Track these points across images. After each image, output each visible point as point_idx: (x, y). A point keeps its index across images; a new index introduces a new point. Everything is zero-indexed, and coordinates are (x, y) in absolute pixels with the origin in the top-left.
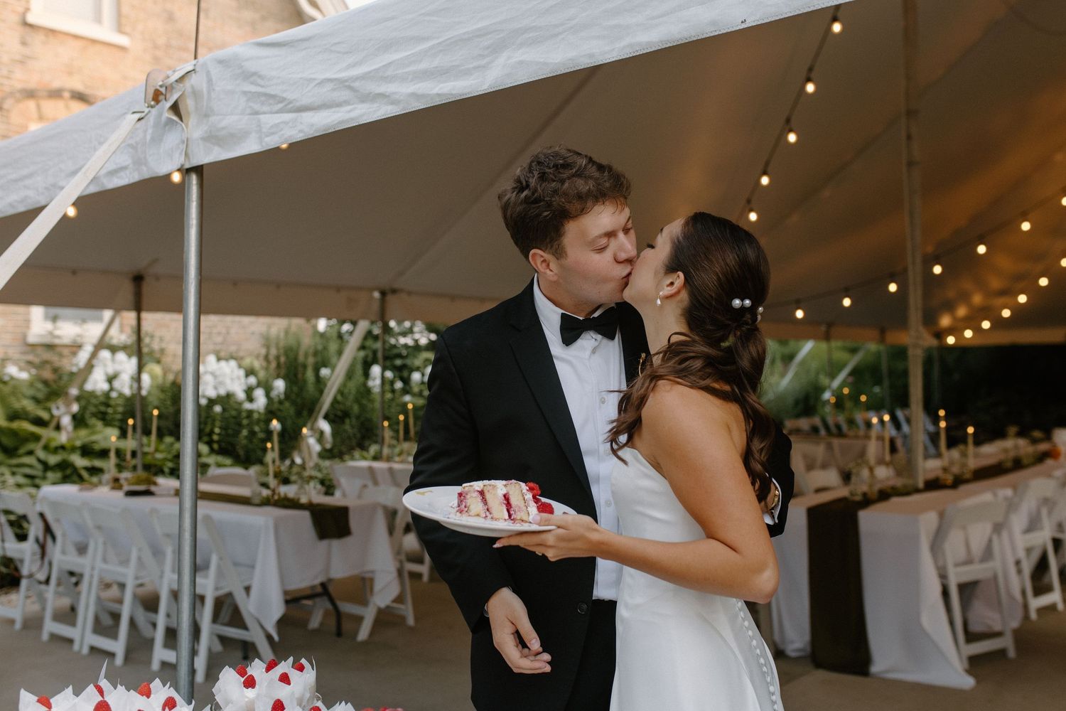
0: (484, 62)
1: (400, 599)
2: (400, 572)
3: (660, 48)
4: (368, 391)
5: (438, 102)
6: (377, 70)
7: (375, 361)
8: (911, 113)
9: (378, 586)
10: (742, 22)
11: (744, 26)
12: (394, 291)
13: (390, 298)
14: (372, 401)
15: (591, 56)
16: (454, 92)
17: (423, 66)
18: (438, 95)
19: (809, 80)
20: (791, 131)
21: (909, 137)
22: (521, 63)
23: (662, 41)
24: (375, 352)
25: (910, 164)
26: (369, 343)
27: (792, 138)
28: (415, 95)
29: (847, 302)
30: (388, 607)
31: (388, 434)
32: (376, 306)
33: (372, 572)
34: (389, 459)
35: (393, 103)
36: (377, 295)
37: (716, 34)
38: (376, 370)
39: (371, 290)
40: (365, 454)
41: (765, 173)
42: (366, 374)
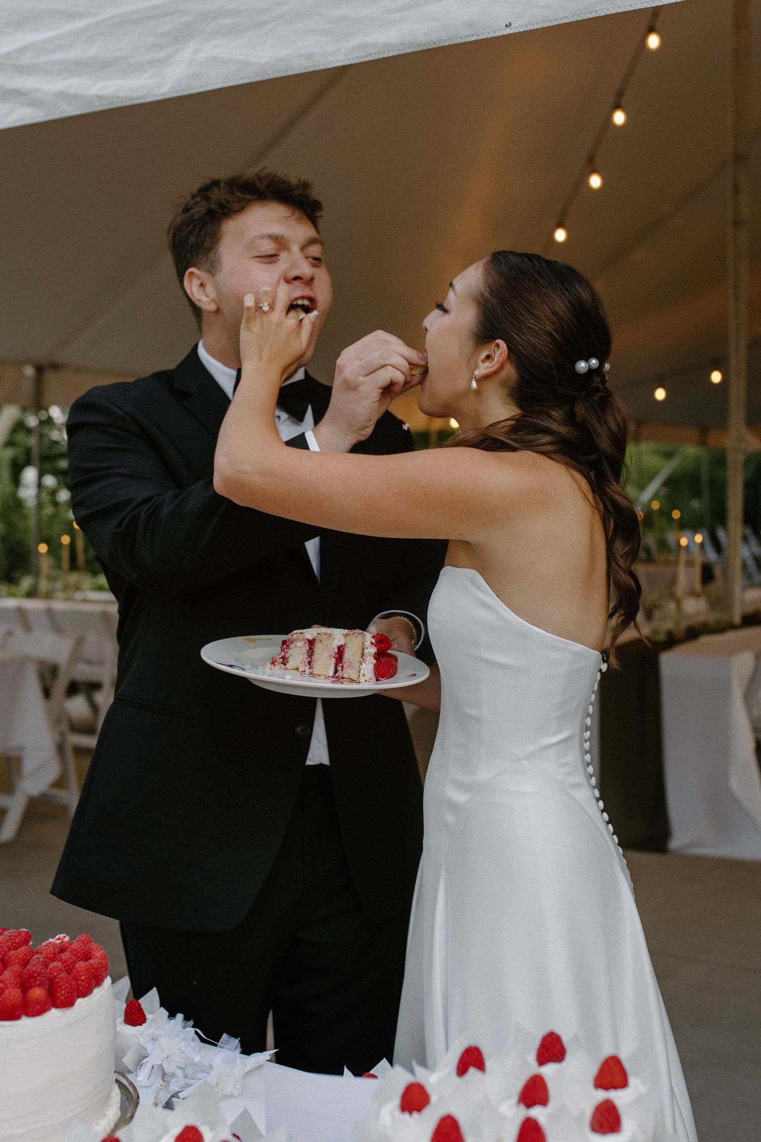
0: (162, 54)
1: (60, 783)
2: (60, 748)
3: (401, 53)
4: (18, 504)
5: (98, 107)
6: (8, 55)
7: (28, 462)
8: (739, 158)
9: (29, 765)
10: (507, 26)
11: (509, 31)
12: (55, 367)
13: (49, 376)
14: (24, 517)
15: (309, 57)
16: (121, 94)
17: (74, 54)
18: (99, 97)
19: (617, 107)
20: (594, 171)
21: (736, 189)
22: (214, 59)
23: (402, 44)
24: (28, 452)
25: (737, 222)
26: (20, 437)
27: (595, 181)
28: (64, 96)
29: (660, 394)
30: (43, 795)
31: (45, 564)
32: (28, 388)
33: (21, 748)
34: (48, 596)
35: (34, 103)
36: (29, 371)
37: (474, 39)
38: (30, 475)
39: (22, 363)
40: (14, 589)
41: (560, 225)
42: (16, 480)
